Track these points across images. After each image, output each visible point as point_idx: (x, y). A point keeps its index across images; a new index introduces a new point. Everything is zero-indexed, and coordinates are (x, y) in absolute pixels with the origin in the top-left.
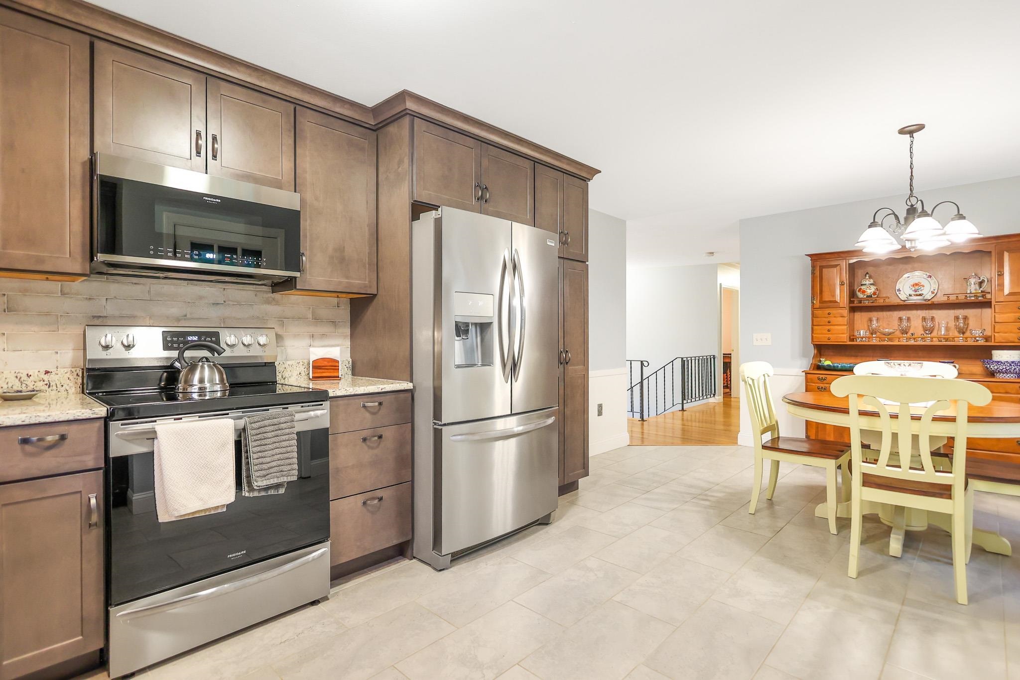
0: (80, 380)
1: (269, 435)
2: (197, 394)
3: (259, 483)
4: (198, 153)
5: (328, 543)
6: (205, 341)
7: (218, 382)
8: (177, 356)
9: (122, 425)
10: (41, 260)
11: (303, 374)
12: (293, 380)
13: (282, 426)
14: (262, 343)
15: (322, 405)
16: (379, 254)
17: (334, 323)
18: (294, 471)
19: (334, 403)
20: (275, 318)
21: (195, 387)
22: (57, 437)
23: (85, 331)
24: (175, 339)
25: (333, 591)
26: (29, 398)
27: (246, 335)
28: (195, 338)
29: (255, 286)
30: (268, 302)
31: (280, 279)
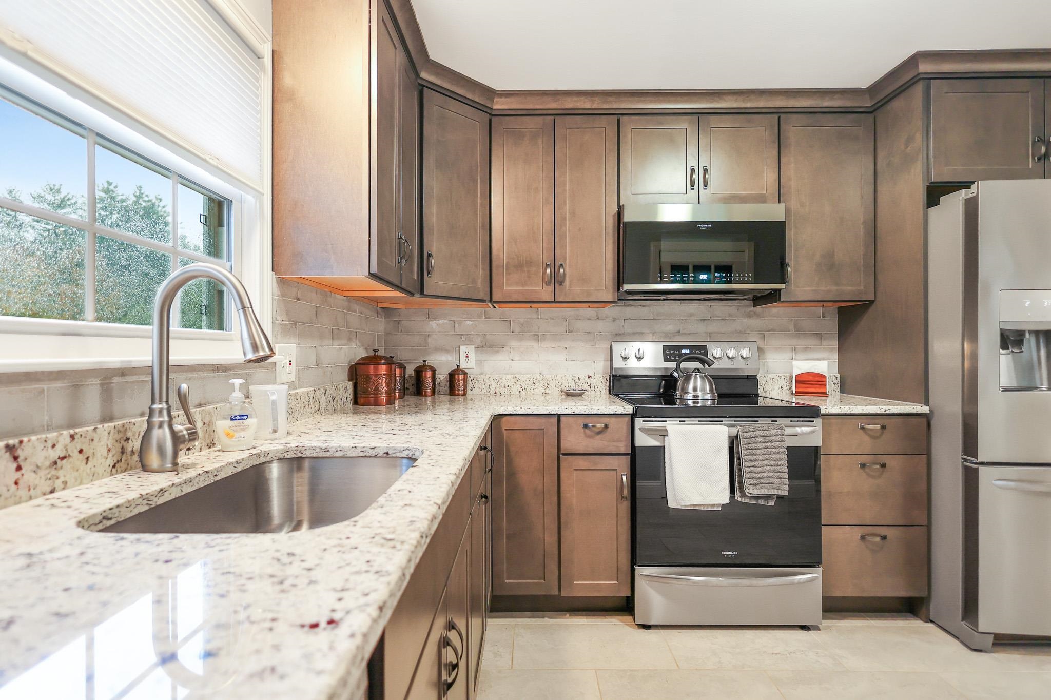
0: (608, 384)
1: (760, 446)
2: (691, 401)
3: (751, 491)
4: (692, 186)
5: (820, 570)
6: (695, 353)
7: (708, 392)
8: (675, 367)
9: (643, 421)
10: (589, 293)
11: (785, 388)
12: (774, 394)
13: (773, 438)
14: (745, 356)
15: (813, 421)
16: (878, 254)
17: (819, 335)
18: (785, 486)
19: (826, 421)
20: (756, 331)
21: (690, 395)
22: (603, 426)
23: (611, 346)
24: (672, 352)
25: (826, 623)
26: (580, 395)
27: (730, 348)
28: (687, 351)
29: (737, 301)
30: (749, 316)
31: (764, 292)
